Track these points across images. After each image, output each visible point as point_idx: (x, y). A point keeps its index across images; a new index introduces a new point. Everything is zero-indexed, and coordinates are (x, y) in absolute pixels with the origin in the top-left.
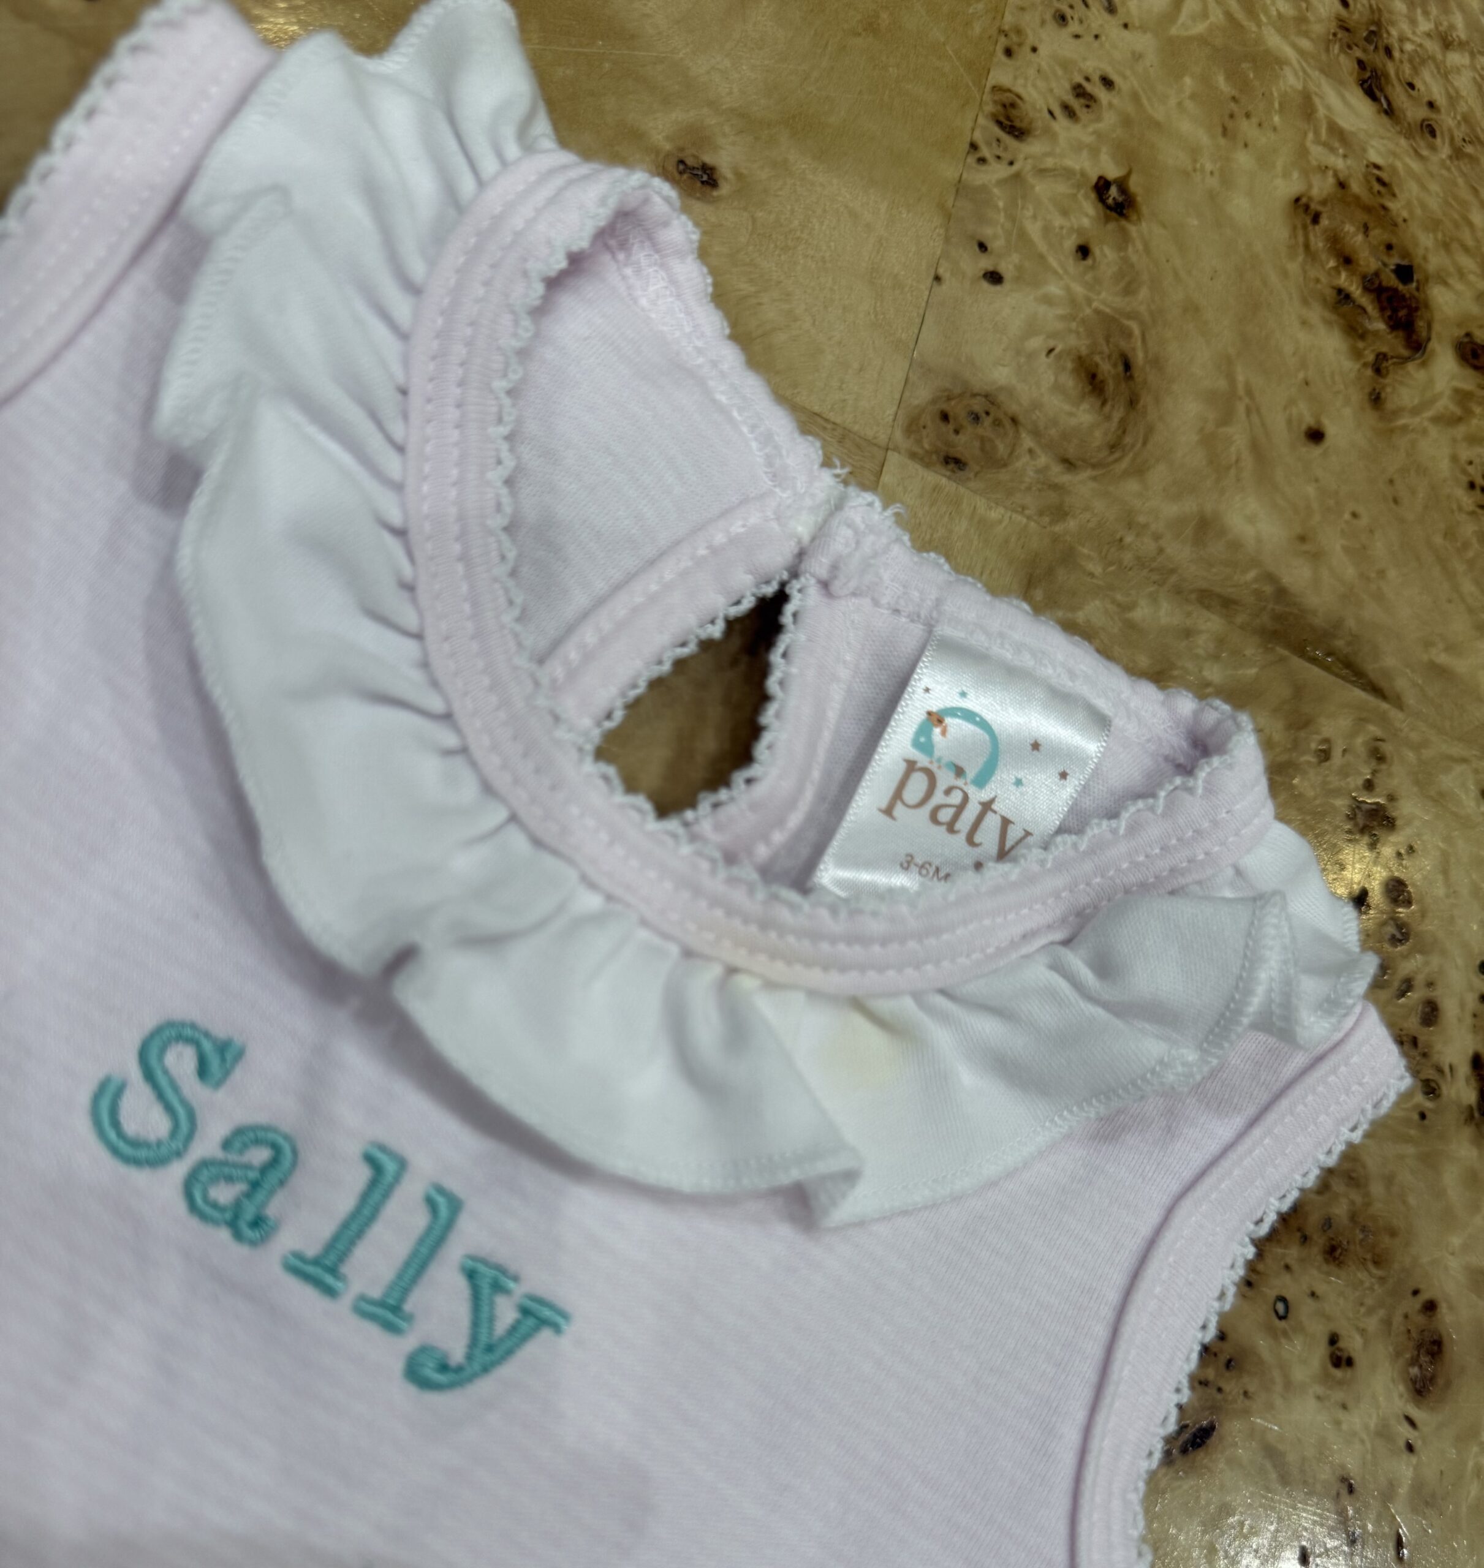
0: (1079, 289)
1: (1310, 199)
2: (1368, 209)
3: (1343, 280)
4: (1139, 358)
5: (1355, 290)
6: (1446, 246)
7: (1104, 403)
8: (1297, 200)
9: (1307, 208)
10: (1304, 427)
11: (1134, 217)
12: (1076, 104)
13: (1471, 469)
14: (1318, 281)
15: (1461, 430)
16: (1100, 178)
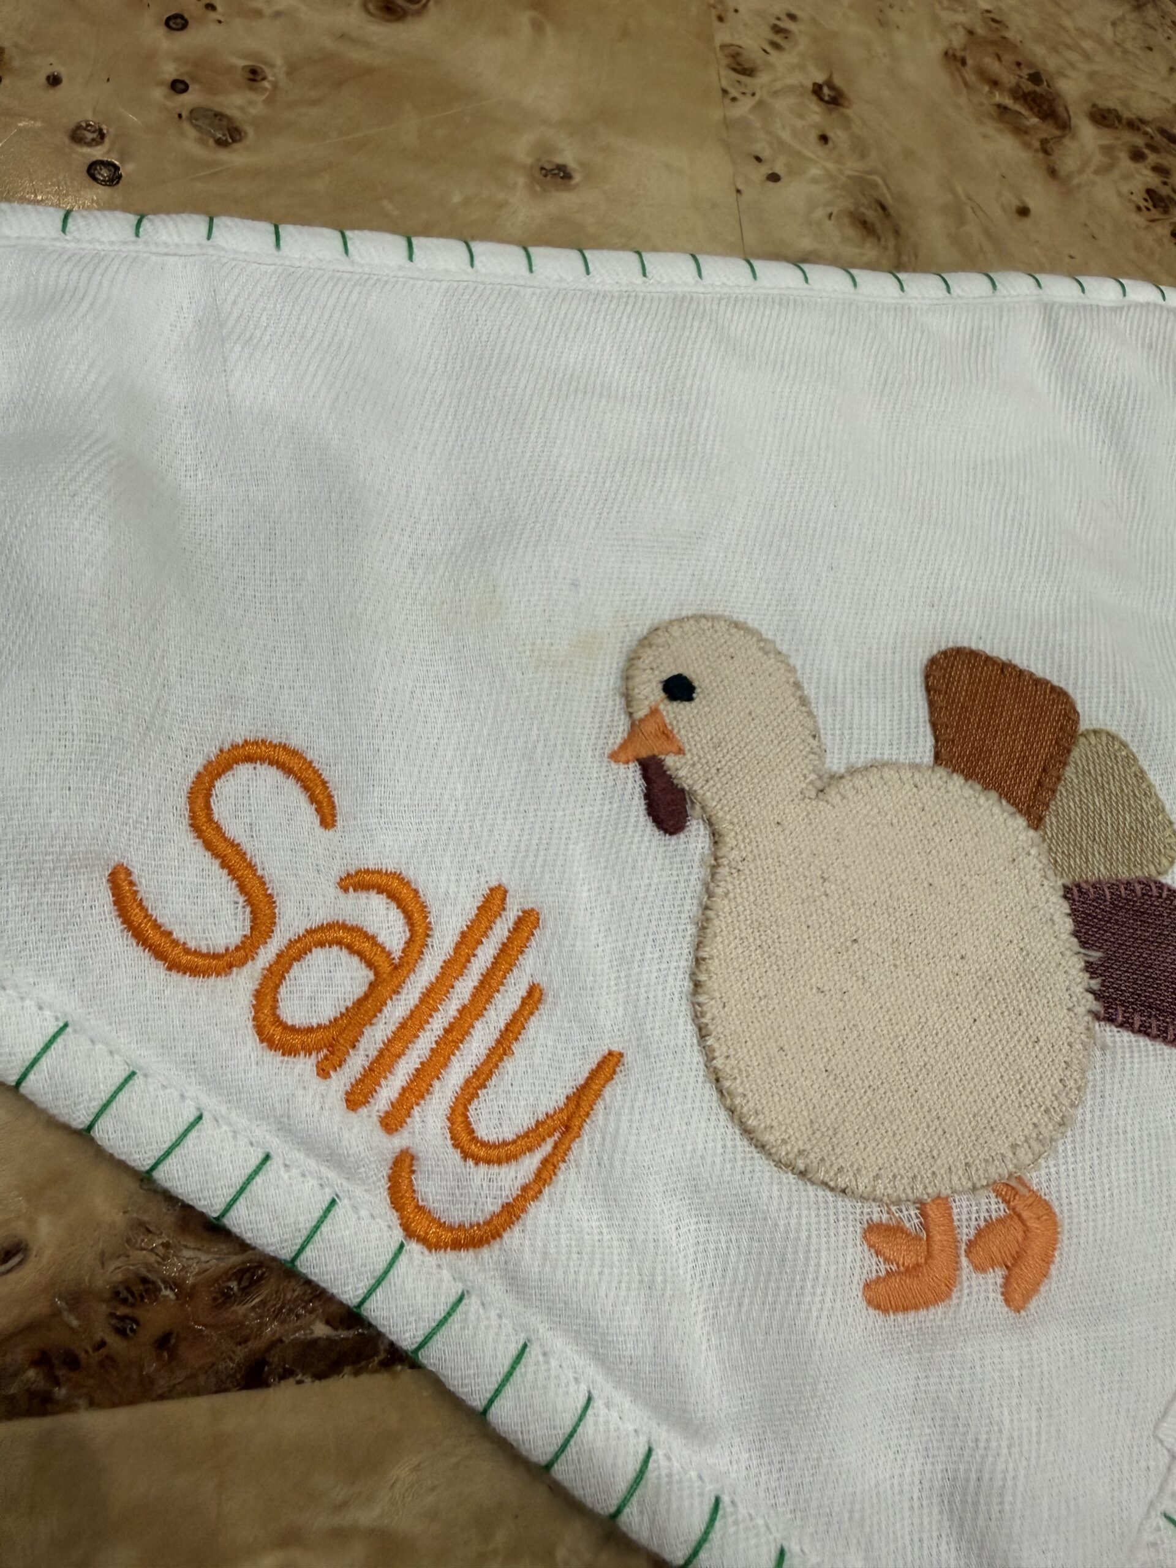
0: (831, 166)
1: (954, 50)
2: (993, 43)
3: (998, 98)
4: (889, 200)
5: (1008, 102)
6: (1054, 50)
7: (879, 239)
8: (946, 53)
9: (954, 56)
10: (1014, 209)
11: (846, 103)
12: (778, 39)
13: (1134, 198)
14: (982, 104)
15: (1116, 174)
16: (814, 84)
